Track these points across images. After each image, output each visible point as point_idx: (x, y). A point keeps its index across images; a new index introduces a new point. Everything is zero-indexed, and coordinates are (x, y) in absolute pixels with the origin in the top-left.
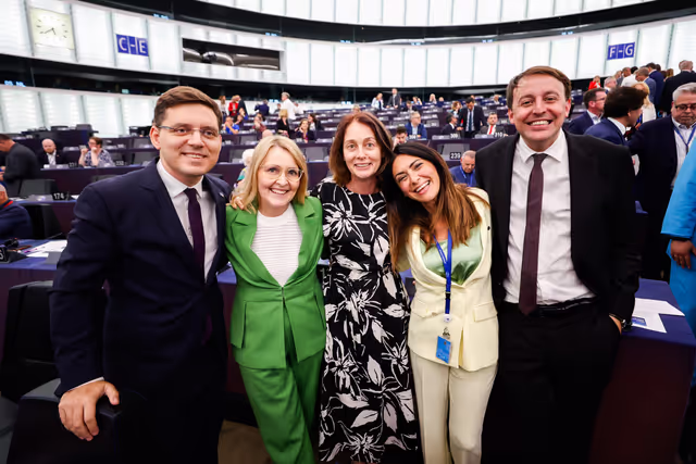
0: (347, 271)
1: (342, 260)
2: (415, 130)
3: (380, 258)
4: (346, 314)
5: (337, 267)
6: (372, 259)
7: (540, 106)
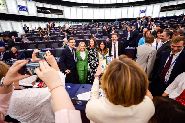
0: (91, 58)
1: (91, 57)
2: (97, 32)
3: (96, 56)
4: (91, 64)
5: (90, 58)
6: (95, 56)
7: (115, 39)
